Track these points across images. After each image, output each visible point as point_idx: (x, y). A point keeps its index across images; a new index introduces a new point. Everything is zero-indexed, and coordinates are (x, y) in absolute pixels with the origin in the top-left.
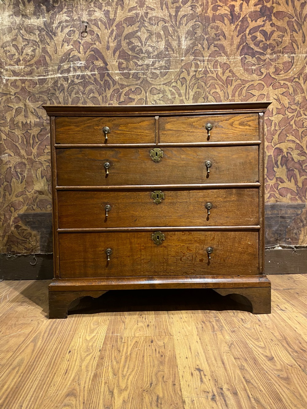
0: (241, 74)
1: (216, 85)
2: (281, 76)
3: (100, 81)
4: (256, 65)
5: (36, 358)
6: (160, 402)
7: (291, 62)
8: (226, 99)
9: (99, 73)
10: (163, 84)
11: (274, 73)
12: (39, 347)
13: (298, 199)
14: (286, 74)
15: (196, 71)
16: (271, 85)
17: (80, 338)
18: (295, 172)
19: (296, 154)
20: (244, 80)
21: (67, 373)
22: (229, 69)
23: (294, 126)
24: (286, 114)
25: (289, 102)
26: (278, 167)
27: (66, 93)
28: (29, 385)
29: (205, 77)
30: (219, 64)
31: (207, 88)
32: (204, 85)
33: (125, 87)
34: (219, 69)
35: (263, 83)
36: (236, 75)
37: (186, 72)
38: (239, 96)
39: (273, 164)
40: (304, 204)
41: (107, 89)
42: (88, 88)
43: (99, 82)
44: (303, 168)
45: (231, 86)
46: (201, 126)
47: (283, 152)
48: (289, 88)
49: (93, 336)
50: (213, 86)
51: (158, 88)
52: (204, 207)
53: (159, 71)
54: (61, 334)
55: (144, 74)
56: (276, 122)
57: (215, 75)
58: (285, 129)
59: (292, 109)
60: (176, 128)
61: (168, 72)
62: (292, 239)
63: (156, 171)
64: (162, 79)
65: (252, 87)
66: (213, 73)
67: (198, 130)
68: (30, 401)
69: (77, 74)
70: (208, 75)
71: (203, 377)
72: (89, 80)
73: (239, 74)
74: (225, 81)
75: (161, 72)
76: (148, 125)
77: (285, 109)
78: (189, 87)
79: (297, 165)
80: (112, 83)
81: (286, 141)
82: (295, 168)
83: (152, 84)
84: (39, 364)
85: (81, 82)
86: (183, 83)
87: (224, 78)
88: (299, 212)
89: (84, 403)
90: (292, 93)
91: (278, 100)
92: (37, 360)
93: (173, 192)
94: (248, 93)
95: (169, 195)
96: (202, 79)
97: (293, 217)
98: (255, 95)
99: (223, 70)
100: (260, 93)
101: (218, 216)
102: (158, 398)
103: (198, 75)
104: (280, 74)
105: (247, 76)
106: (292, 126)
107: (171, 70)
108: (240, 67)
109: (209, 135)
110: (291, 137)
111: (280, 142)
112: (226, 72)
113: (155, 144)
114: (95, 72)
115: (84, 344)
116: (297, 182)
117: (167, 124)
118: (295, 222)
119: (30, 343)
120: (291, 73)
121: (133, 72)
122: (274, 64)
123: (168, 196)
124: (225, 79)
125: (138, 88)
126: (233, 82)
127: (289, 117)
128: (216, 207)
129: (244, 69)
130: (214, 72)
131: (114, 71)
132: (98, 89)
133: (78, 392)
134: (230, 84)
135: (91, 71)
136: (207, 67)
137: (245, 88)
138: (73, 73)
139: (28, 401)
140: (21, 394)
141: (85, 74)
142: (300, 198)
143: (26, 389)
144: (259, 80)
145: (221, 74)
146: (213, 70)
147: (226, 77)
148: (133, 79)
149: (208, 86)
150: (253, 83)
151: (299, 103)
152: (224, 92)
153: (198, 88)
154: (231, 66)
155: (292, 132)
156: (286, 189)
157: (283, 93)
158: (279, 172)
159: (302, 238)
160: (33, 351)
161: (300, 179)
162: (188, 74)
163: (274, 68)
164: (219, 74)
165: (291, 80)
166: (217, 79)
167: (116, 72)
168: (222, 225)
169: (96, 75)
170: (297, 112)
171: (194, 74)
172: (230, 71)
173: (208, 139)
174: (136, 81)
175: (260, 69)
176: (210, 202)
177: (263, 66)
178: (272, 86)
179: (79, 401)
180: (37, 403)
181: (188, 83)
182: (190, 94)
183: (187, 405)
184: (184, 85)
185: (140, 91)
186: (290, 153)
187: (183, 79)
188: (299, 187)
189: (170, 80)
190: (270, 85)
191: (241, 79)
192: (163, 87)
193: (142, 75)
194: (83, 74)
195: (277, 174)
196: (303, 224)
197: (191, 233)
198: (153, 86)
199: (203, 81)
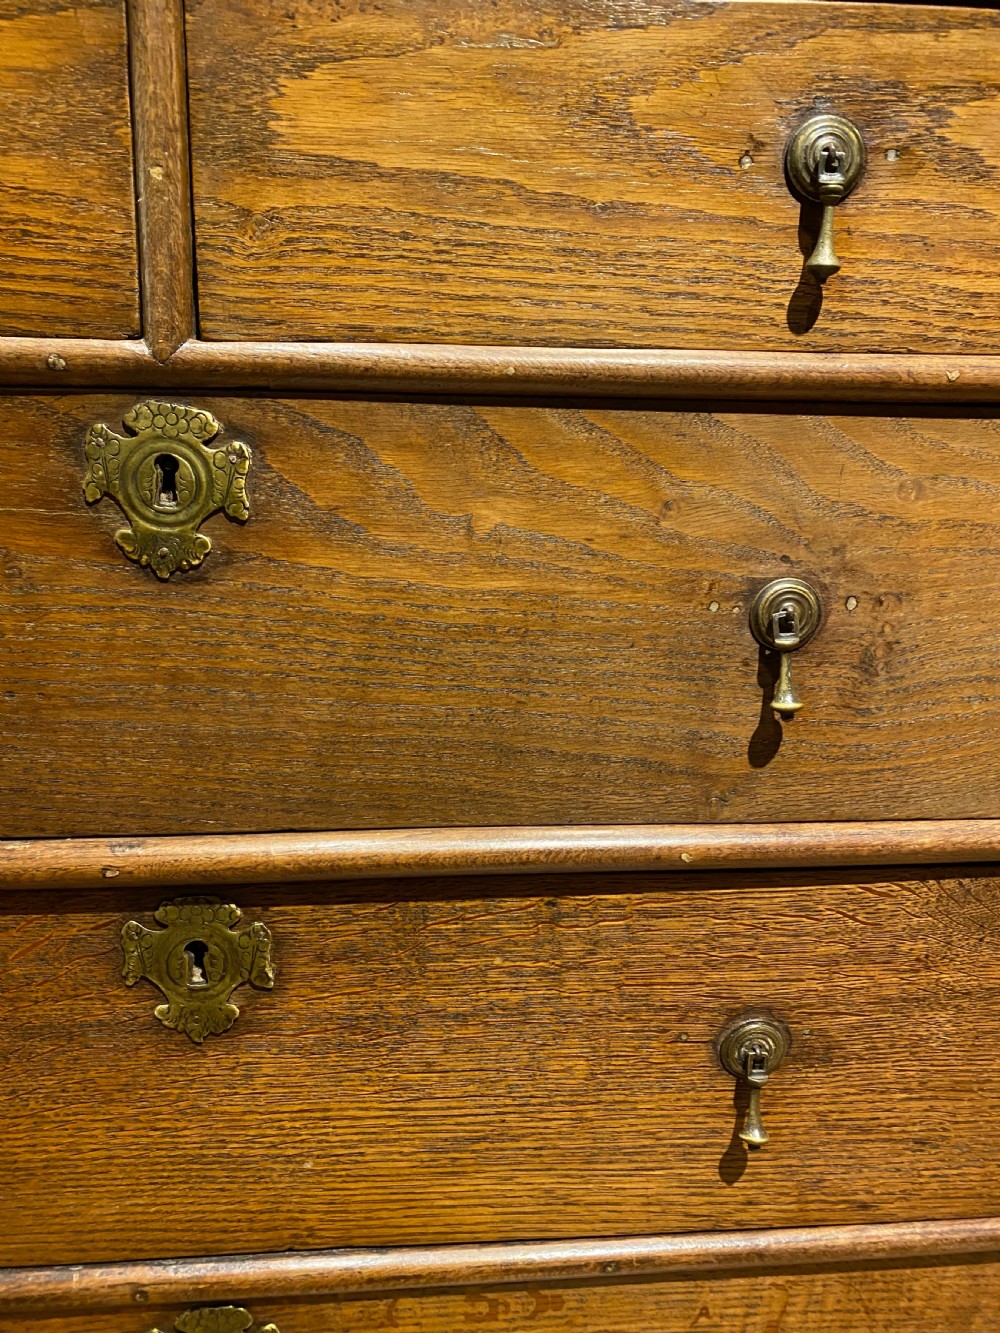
46: (727, 139)
52: (702, 1055)
60: (413, 143)
63: (174, 678)
67: (693, 197)
76: (42, 79)
93: (371, 909)
95: (334, 943)
101: (840, 1135)
109: (825, 257)
113: (140, 348)
117: (292, 86)
123: (320, 958)
128: (823, 1054)
168: (866, 1212)
173: (804, 312)
176: (767, 1011)
197: (558, 1303)
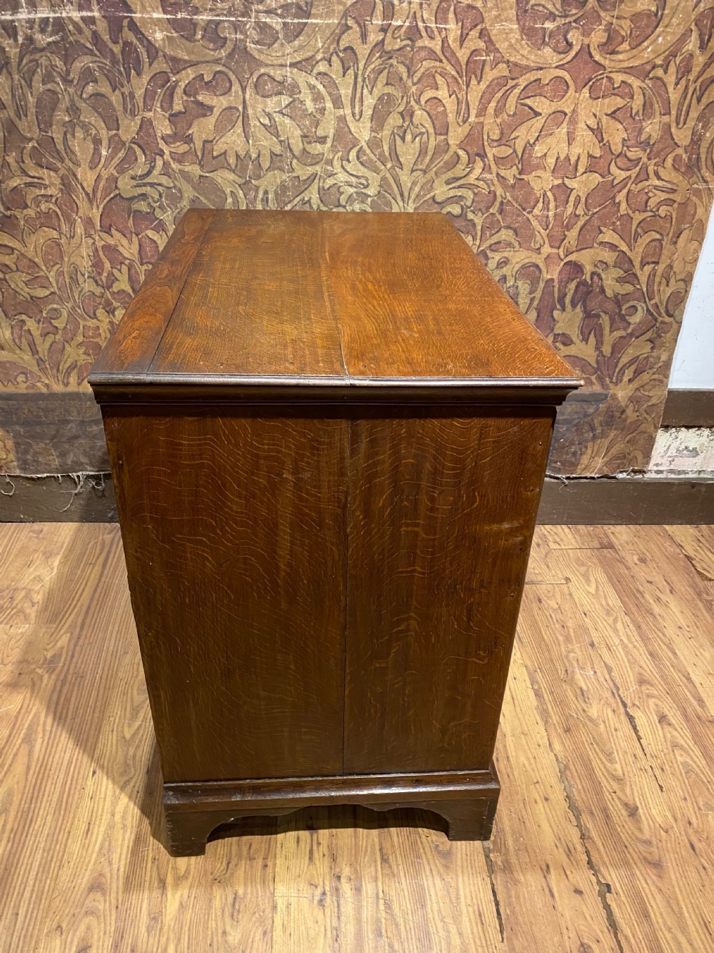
0: (511, 46)
1: (438, 77)
2: (620, 57)
3: (111, 45)
4: (558, 19)
5: (34, 789)
6: (237, 907)
7: (656, 15)
8: (460, 120)
9: (103, 17)
10: (292, 65)
11: (602, 46)
12: (39, 757)
13: (594, 381)
14: (635, 51)
15: (384, 30)
16: (588, 87)
17: (113, 731)
18: (601, 321)
19: (613, 279)
20: (516, 65)
21: (90, 833)
22: (479, 27)
23: (624, 206)
24: (609, 173)
25: (624, 140)
26: (564, 309)
27: (17, 77)
28: (25, 862)
29: (409, 49)
30: (452, 8)
31: (414, 84)
32: (405, 76)
33: (184, 69)
34: (452, 26)
35: (567, 77)
36: (497, 46)
37: (358, 29)
38: (497, 116)
39: (554, 301)
40: (605, 392)
41: (133, 71)
42: (78, 65)
43: (107, 46)
44: (623, 312)
45: (479, 83)
47: (582, 272)
48: (632, 97)
49: (136, 728)
50: (429, 80)
51: (278, 74)
53: (280, 20)
54: (78, 720)
55: (236, 27)
56: (581, 194)
57: (440, 43)
58: (600, 213)
59: (629, 160)
61: (306, 24)
62: (563, 464)
64: (288, 50)
65: (536, 88)
66: (432, 38)
68: (29, 904)
69: (39, 15)
70: (419, 43)
71: (315, 848)
72: (78, 37)
73: (507, 43)
74: (464, 67)
75: (285, 24)
77: (610, 157)
78: (364, 80)
79: (610, 306)
80: (145, 55)
81: (595, 245)
82: (605, 313)
83: (261, 64)
84: (40, 809)
85: (54, 42)
86: (346, 66)
87: (462, 55)
88: (591, 410)
89: (117, 907)
90: (637, 113)
91: (598, 132)
92: (35, 795)
94: (522, 104)
96: (401, 56)
97: (574, 419)
98: (540, 114)
99: (462, 28)
100: (555, 106)
102: (235, 898)
103: (389, 44)
104: (618, 53)
105: (525, 53)
106: (619, 207)
107: (314, 21)
108: (511, 21)
110: (609, 236)
111: (578, 248)
112: (469, 37)
114: (92, 11)
115: (120, 753)
116: (602, 344)
118: (577, 430)
119: (20, 746)
120: (649, 50)
121: (205, 18)
122: (608, 18)
124: (463, 60)
125: (219, 72)
126: (487, 68)
127: (616, 182)
129: (523, 30)
130: (436, 32)
131: (148, 12)
132: (108, 70)
133: (109, 881)
134: (476, 77)
135: (81, 8)
136: (418, 15)
137: (517, 91)
138: (29, 13)
139: (27, 902)
140: (13, 885)
141: (64, 15)
142: (600, 379)
143: (22, 873)
144: (556, 67)
145: (455, 40)
146: (433, 25)
147: (469, 52)
148: (206, 43)
149: (415, 80)
150: (539, 74)
151: (649, 143)
152: (458, 99)
153: (387, 84)
154: (485, 15)
155: (614, 223)
156: (572, 358)
157: (614, 112)
158: (564, 320)
159: (586, 462)
160: (28, 768)
161: (609, 339)
162: (362, 35)
163: (605, 31)
164: (450, 43)
165: (642, 72)
166: (443, 58)
167: (155, 15)
169: (98, 22)
170: (638, 168)
171: (381, 38)
172: (481, 33)
174: (214, 50)
175: (567, 32)
177: (575, 21)
178: (591, 86)
179: (110, 903)
180: (42, 907)
181: (361, 65)
182: (365, 103)
183: (279, 914)
184: (351, 72)
185: (228, 85)
186: (599, 276)
187: (349, 51)
188: (604, 356)
189: (310, 54)
190: (585, 86)
191: (508, 62)
192: (291, 73)
193: (232, 30)
194: (59, 15)
195: (557, 327)
196: (594, 435)
198: (262, 71)
199: (402, 63)
